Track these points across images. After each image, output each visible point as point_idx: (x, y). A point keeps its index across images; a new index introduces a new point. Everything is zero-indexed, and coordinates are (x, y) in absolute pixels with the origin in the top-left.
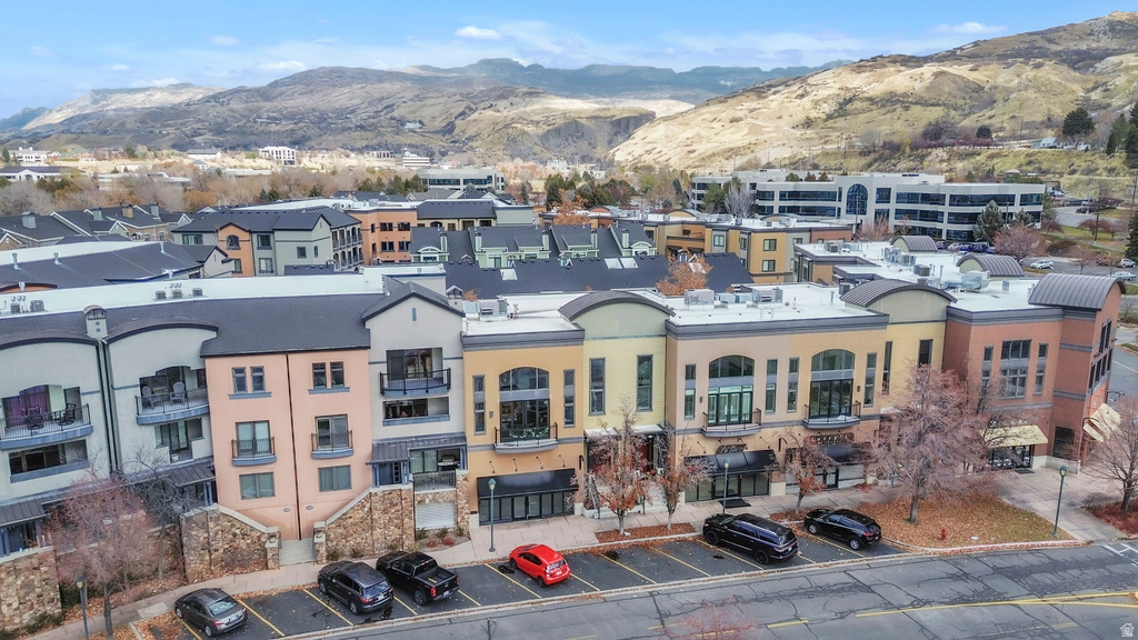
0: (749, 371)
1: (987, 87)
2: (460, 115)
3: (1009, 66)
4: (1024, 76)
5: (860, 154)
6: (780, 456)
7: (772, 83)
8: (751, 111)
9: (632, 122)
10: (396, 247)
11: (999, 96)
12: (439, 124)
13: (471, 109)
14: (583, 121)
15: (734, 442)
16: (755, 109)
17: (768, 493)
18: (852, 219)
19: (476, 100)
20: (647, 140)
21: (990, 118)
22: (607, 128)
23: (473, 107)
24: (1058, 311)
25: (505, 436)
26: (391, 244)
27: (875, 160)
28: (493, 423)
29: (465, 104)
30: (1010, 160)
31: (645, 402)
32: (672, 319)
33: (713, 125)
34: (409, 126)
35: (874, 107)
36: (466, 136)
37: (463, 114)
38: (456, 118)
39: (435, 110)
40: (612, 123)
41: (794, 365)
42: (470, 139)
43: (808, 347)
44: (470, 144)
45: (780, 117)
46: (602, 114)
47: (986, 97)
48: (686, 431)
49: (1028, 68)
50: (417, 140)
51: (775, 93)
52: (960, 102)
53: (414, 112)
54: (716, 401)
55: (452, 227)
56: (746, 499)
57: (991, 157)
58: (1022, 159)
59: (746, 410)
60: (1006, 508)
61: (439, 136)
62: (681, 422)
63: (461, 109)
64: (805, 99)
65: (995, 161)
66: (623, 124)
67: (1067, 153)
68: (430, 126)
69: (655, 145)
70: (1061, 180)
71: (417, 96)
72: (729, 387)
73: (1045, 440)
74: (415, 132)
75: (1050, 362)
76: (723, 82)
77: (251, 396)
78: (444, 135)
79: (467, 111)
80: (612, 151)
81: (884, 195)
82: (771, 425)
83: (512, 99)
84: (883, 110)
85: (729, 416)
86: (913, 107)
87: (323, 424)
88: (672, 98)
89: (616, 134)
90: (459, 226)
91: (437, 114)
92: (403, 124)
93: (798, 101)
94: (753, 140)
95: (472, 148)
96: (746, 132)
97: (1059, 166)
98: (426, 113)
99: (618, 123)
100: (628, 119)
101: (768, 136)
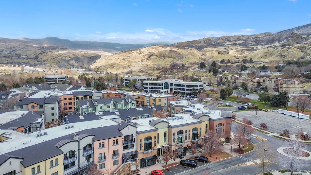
0: (183, 133)
1: (181, 54)
2: (40, 54)
3: (185, 49)
4: (188, 52)
5: (157, 70)
6: (188, 148)
7: (132, 50)
8: (128, 57)
9: (94, 58)
10: (68, 104)
11: (184, 56)
12: (33, 56)
13: (43, 52)
14: (80, 57)
15: (181, 146)
16: (129, 57)
17: (186, 155)
18: (166, 90)
19: (45, 50)
20: (100, 63)
21: (183, 61)
22: (87, 60)
23: (44, 51)
24: (225, 118)
25: (145, 150)
26: (67, 103)
27: (161, 72)
28: (143, 148)
29: (41, 51)
30: (190, 73)
31: (165, 141)
32: (169, 124)
33: (118, 60)
34: (22, 56)
35: (157, 57)
36: (43, 60)
37: (41, 53)
38: (38, 54)
39: (31, 53)
40: (88, 58)
41: (189, 131)
42: (44, 61)
43: (191, 127)
44: (44, 62)
45: (135, 59)
46: (85, 55)
47: (181, 56)
48: (173, 145)
49: (189, 50)
50: (26, 61)
51: (133, 53)
52: (176, 57)
53: (23, 52)
54: (178, 139)
55: (82, 98)
56: (183, 157)
57: (186, 72)
58: (193, 73)
59: (182, 140)
60: (223, 152)
61: (33, 60)
62: (173, 144)
63: (40, 52)
64: (141, 55)
65: (187, 73)
66: (92, 58)
67: (201, 72)
68: (29, 57)
69: (103, 65)
70: (201, 78)
71: (24, 47)
72: (180, 136)
73: (225, 140)
74: (25, 58)
75: (225, 126)
76: (117, 47)
77: (102, 148)
78: (35, 59)
79: (42, 52)
80: (90, 66)
81: (172, 84)
82: (186, 142)
83: (57, 50)
84: (159, 58)
85: (180, 142)
86: (166, 58)
87: (114, 152)
88: (104, 51)
89: (90, 61)
90: (84, 97)
91: (32, 53)
92: (20, 56)
93: (139, 55)
94: (129, 64)
95: (45, 64)
96: (127, 62)
97: (200, 75)
98: (28, 53)
99: (90, 58)
100: (93, 57)
101: (133, 64)
